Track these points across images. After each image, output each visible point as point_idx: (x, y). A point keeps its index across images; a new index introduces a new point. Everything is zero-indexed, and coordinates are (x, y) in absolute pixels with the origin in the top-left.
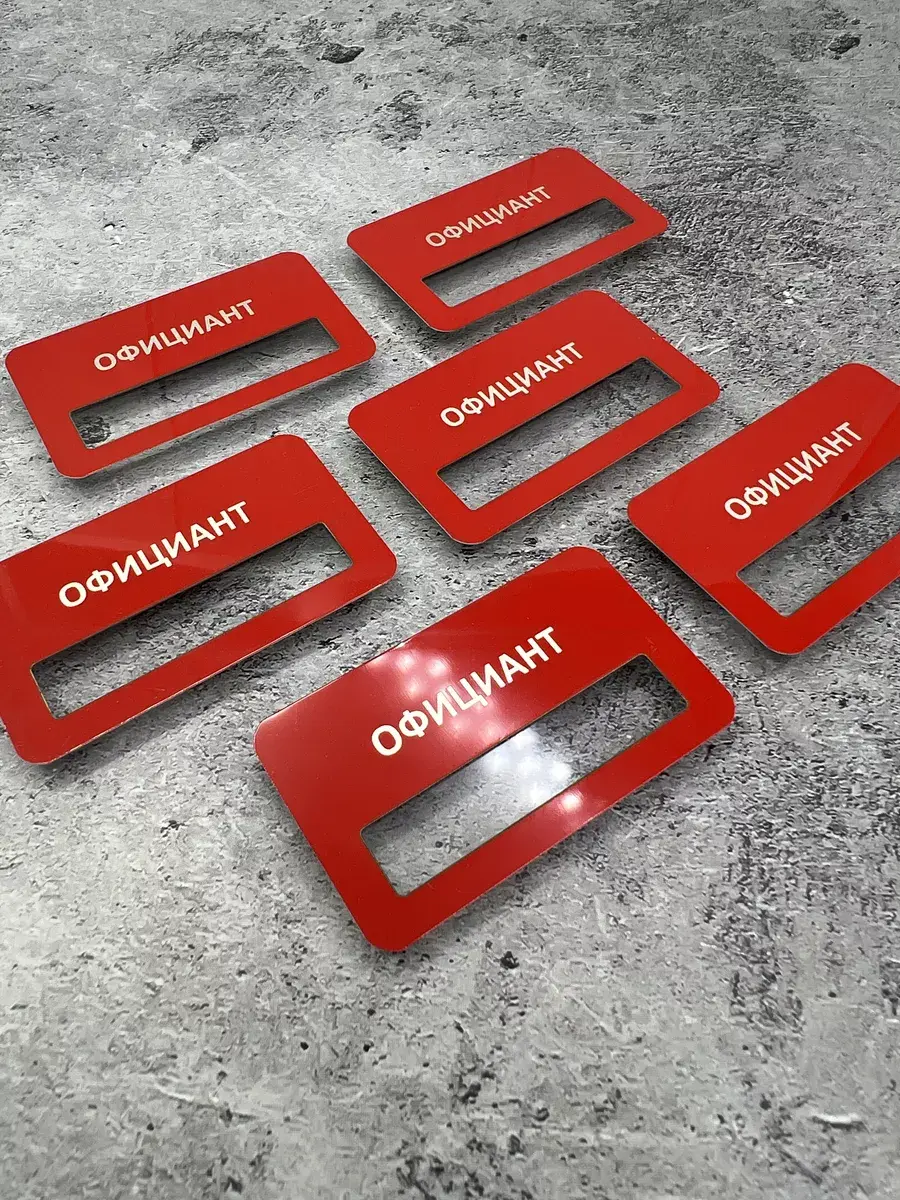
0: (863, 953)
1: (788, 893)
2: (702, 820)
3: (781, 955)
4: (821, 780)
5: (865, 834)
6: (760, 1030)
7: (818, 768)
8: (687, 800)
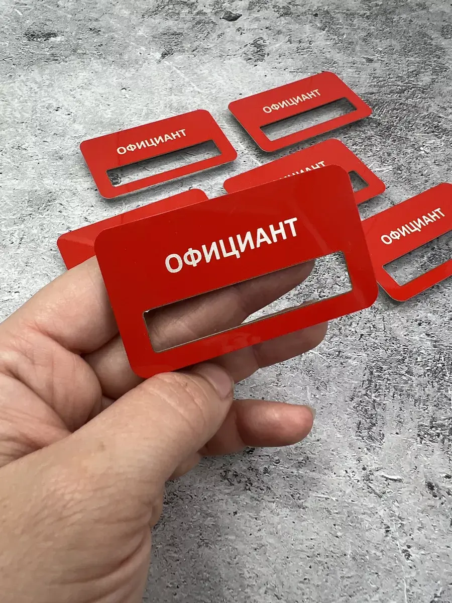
0: (412, 420)
1: (385, 394)
2: (354, 363)
3: (379, 417)
4: (406, 353)
5: (421, 376)
6: (366, 442)
7: (405, 349)
8: (349, 354)
